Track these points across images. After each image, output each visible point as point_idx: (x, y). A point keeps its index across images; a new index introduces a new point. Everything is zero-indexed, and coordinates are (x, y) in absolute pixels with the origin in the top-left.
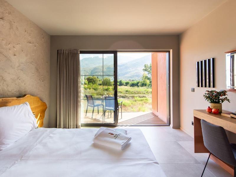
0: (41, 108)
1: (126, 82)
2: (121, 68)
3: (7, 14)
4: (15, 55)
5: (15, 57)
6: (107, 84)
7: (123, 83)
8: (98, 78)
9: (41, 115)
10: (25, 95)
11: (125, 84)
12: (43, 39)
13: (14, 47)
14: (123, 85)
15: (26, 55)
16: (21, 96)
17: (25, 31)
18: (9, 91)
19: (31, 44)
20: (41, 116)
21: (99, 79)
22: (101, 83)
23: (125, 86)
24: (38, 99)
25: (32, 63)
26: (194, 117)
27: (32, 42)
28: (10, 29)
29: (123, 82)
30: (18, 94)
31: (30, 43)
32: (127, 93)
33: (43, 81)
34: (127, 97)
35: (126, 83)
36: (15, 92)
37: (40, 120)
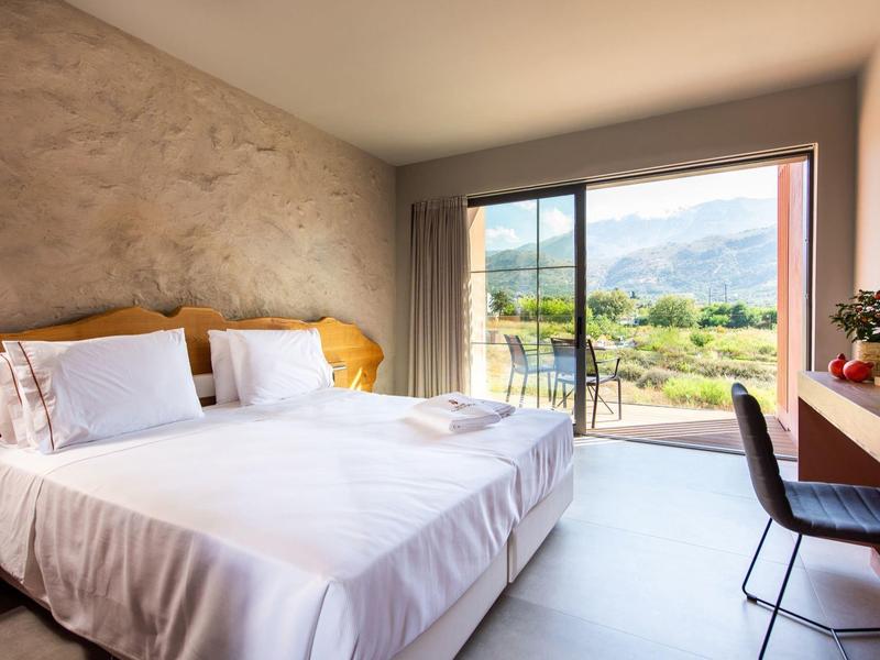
0: (366, 356)
1: (766, 310)
2: (746, 250)
3: (282, 137)
4: (301, 226)
5: (302, 230)
6: (669, 318)
7: (752, 316)
8: (634, 297)
9: (366, 372)
10: (323, 318)
11: (761, 322)
12: (373, 181)
13: (298, 208)
14: (752, 324)
15: (328, 225)
16: (315, 319)
17: (325, 167)
18: (289, 306)
19: (339, 198)
20: (364, 375)
21: (639, 302)
22: (645, 314)
23: (759, 327)
24: (356, 332)
25: (341, 244)
26: (800, 399)
27: (342, 192)
28: (289, 168)
29: (748, 314)
30: (309, 314)
31: (338, 194)
32: (764, 360)
33: (373, 290)
34: (761, 376)
35: (764, 318)
36: (303, 311)
37: (363, 384)
